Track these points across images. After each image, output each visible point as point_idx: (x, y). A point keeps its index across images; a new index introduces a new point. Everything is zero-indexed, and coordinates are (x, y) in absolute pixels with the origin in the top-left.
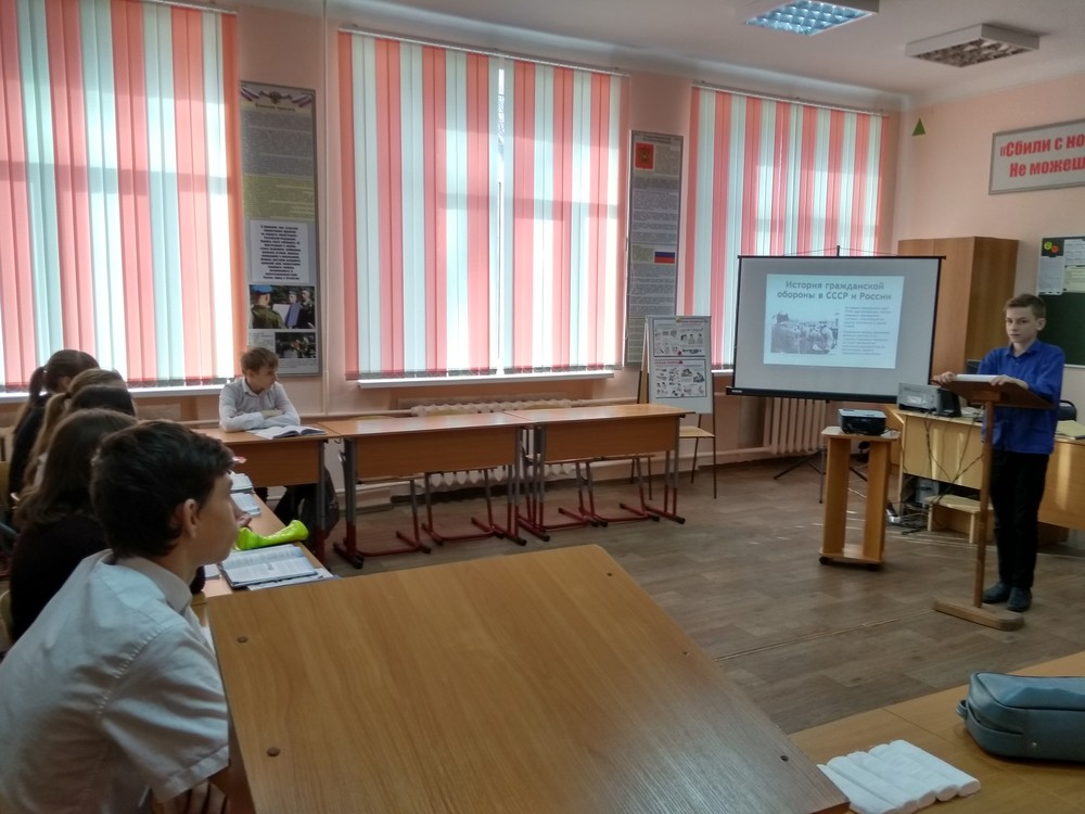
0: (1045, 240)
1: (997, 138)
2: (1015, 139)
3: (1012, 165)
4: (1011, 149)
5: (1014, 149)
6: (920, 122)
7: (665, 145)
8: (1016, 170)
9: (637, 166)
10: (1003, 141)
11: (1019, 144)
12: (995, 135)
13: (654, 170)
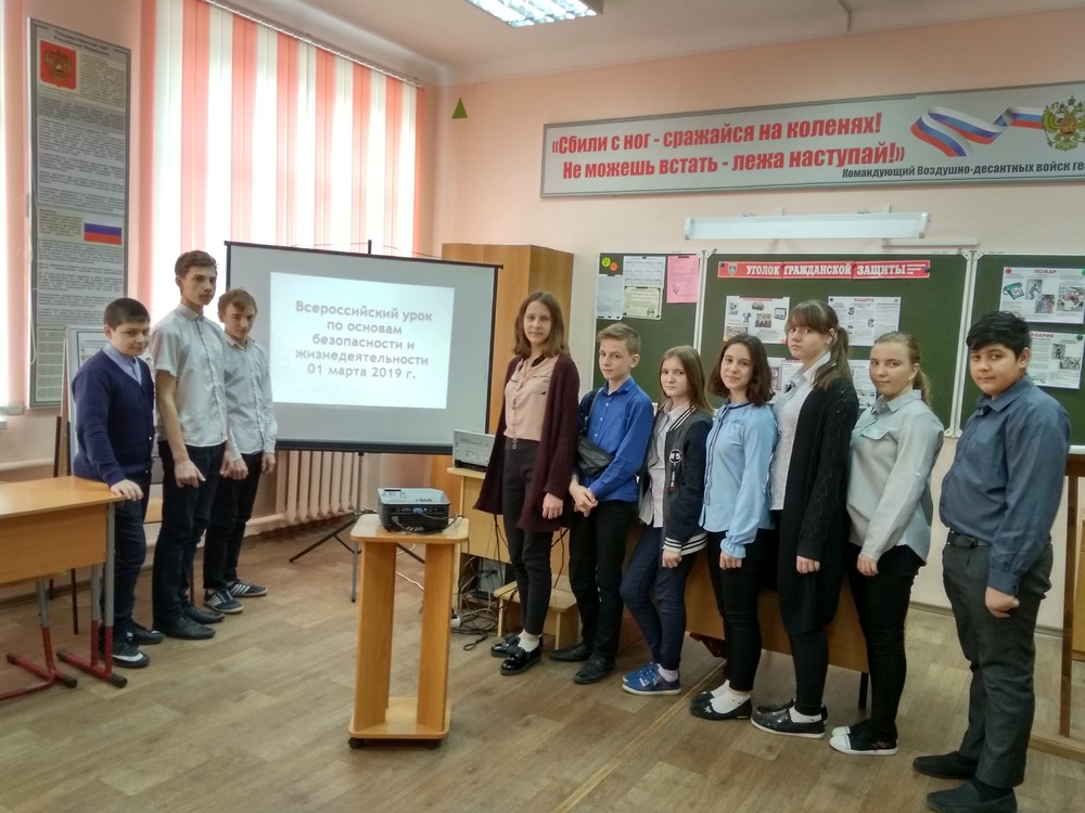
0: (603, 256)
1: (549, 130)
2: (568, 132)
3: (566, 164)
4: (564, 145)
5: (567, 145)
6: (460, 100)
7: (97, 56)
8: (570, 171)
9: (44, 78)
10: (555, 135)
11: (572, 139)
12: (547, 126)
13: (77, 91)
